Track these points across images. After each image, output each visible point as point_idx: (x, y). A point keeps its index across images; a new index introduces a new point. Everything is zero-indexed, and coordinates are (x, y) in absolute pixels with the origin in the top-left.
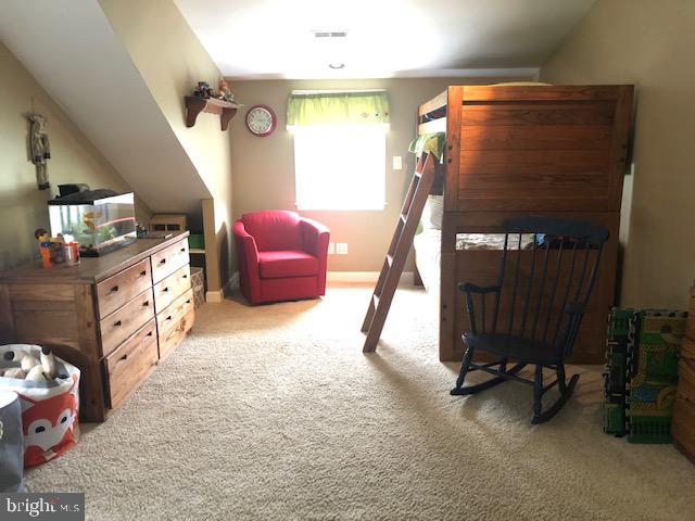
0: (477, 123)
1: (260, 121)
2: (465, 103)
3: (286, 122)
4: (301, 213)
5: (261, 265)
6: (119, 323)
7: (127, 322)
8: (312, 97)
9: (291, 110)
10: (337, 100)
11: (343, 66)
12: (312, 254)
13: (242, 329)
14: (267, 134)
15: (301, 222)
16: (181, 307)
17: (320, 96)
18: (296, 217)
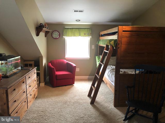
0: (127, 37)
1: (56, 35)
3: (63, 35)
4: (67, 60)
7: (18, 100)
8: (70, 28)
9: (64, 32)
10: (77, 30)
12: (71, 72)
13: (52, 96)
14: (58, 38)
15: (67, 63)
16: (34, 91)
17: (73, 28)
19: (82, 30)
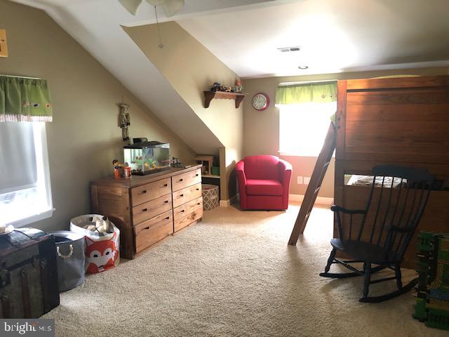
1: (260, 102)
2: (348, 91)
3: (275, 103)
4: (281, 157)
5: (247, 187)
6: (146, 210)
7: (152, 210)
8: (290, 86)
9: (278, 94)
10: (306, 88)
11: (307, 67)
12: (281, 182)
15: (280, 163)
16: (193, 206)
17: (295, 86)
18: (277, 159)
19: (316, 87)
